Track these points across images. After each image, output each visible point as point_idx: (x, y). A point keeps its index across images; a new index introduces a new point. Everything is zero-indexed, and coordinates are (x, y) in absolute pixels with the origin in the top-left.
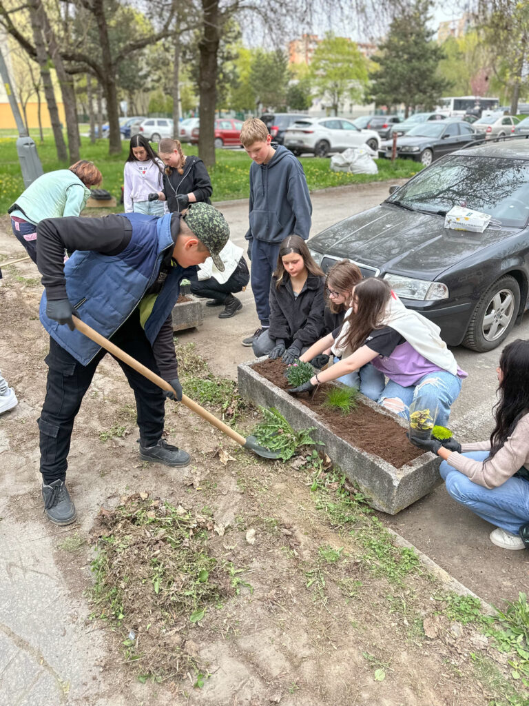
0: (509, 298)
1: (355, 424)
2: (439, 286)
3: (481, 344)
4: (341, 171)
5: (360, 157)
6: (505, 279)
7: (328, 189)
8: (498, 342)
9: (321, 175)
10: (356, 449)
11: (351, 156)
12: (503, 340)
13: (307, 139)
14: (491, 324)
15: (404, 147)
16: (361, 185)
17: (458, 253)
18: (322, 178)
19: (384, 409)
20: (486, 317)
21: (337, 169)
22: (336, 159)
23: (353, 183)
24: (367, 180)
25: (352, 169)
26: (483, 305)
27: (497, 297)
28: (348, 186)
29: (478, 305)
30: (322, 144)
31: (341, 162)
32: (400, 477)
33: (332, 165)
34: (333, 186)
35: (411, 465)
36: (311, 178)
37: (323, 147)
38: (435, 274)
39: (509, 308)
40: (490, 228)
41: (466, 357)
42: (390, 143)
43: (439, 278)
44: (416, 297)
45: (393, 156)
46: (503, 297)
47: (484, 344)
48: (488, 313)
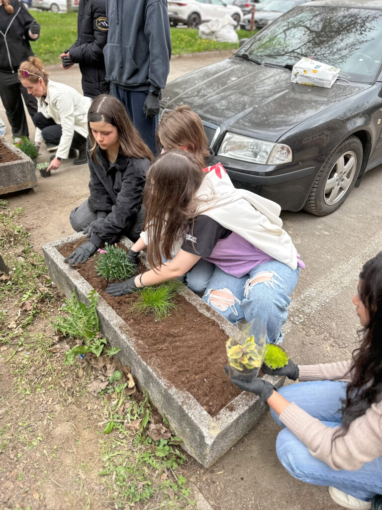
0: (352, 160)
1: (169, 335)
2: (283, 148)
3: (321, 209)
4: (207, 39)
5: (223, 27)
6: (350, 141)
7: (194, 54)
8: (338, 206)
9: (190, 41)
10: (163, 382)
11: (216, 26)
12: (342, 203)
13: (180, 11)
14: (333, 188)
15: (261, 20)
16: (223, 52)
17: (303, 112)
18: (190, 44)
19: (208, 309)
20: (328, 181)
21: (204, 37)
22: (202, 28)
23: (217, 49)
24: (228, 48)
25: (216, 38)
26: (327, 168)
27: (341, 160)
28: (212, 52)
29: (322, 169)
30: (194, 16)
31: (207, 31)
32: (215, 433)
33: (200, 33)
34: (199, 51)
35: (232, 409)
36: (180, 43)
37: (194, 19)
38: (278, 134)
39: (350, 171)
40: (338, 83)
41: (306, 222)
42: (249, 16)
43: (283, 138)
44: (258, 160)
45: (252, 28)
46: (346, 160)
47: (325, 208)
48: (331, 177)
